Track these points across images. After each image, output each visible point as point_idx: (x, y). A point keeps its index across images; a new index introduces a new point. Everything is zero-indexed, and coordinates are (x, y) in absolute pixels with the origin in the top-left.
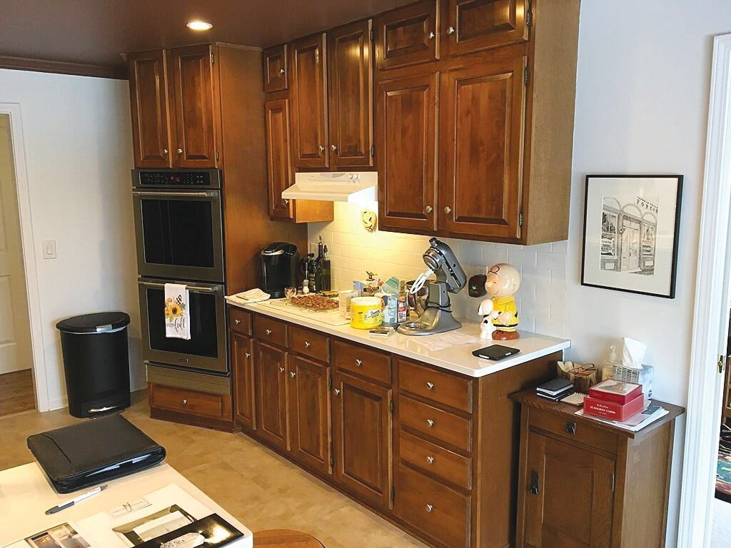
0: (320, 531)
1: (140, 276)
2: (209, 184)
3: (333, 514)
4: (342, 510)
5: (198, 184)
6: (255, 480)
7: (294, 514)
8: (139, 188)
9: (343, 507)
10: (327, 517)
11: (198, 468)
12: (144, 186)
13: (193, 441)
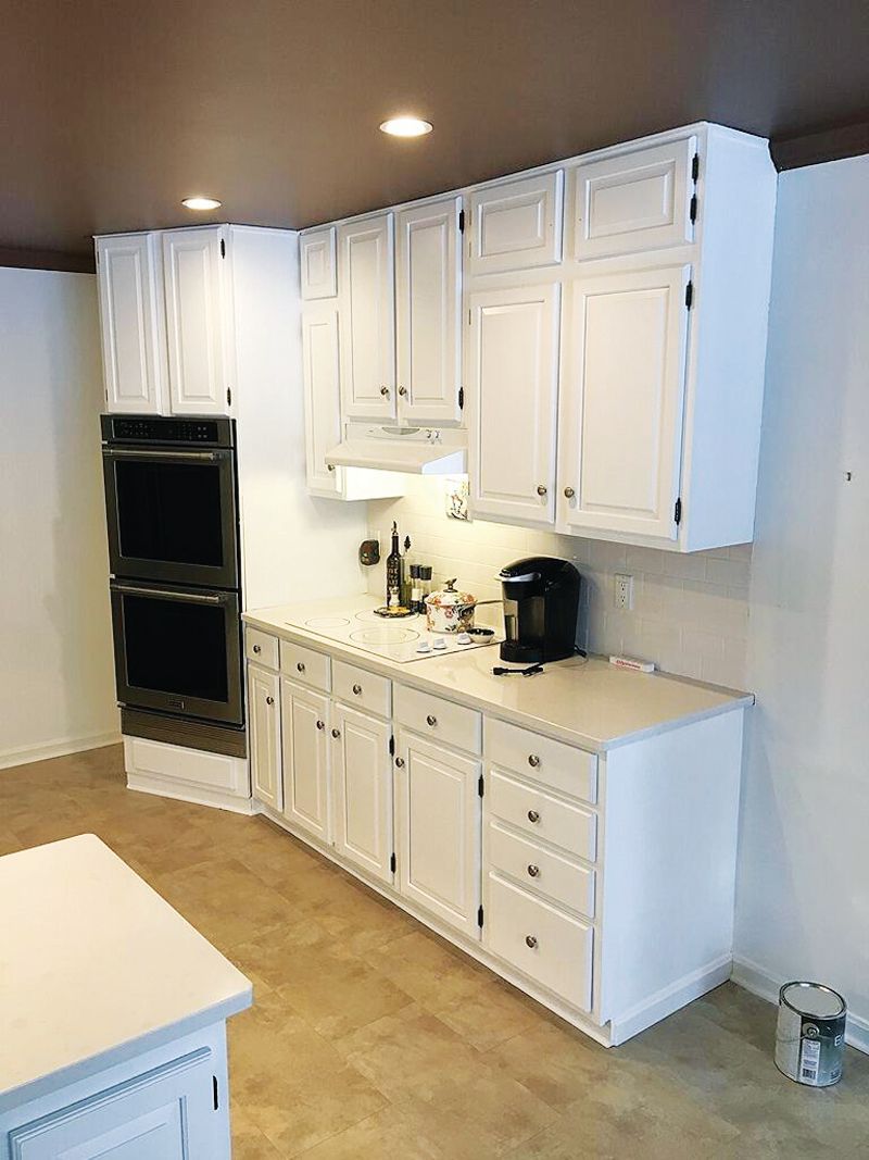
0: (372, 969)
1: (113, 576)
2: (217, 440)
3: (392, 943)
4: (406, 938)
5: (198, 440)
6: (280, 888)
7: (334, 942)
8: (111, 444)
9: (409, 933)
10: (384, 949)
11: (195, 868)
12: (118, 439)
13: (191, 826)
